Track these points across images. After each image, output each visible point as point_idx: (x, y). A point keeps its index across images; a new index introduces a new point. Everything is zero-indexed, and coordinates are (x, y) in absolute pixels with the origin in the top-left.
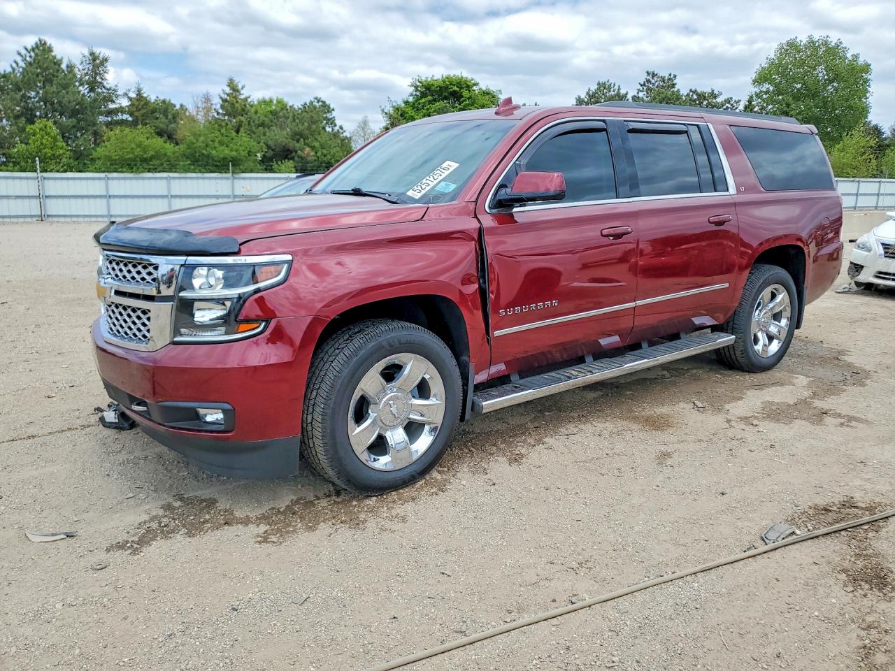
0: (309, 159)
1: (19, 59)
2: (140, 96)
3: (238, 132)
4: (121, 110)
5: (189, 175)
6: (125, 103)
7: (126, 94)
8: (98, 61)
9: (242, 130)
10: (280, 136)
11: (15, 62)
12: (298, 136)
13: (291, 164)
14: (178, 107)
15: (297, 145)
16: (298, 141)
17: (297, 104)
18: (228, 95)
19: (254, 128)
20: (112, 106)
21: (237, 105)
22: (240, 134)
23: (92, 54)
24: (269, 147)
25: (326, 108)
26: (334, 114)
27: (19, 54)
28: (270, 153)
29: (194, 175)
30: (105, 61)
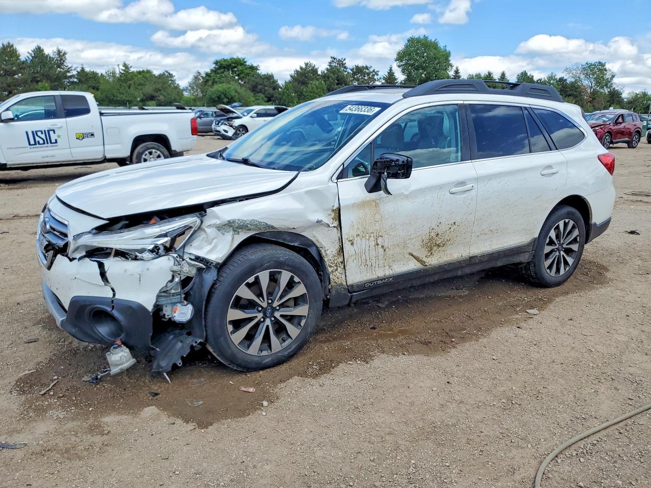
0: (162, 100)
1: (29, 55)
2: (83, 70)
3: (129, 88)
4: (73, 76)
5: (109, 107)
6: (75, 73)
7: (75, 69)
8: (61, 54)
9: (131, 87)
10: (149, 89)
11: (28, 57)
12: (157, 90)
13: (154, 102)
14: (100, 75)
15: (157, 94)
16: (157, 92)
17: (156, 73)
18: (123, 70)
19: (137, 86)
20: (69, 74)
21: (128, 76)
22: (131, 89)
23: (59, 51)
24: (144, 95)
25: (171, 75)
26: (175, 78)
27: (29, 53)
28: (145, 98)
29: (111, 107)
30: (65, 54)
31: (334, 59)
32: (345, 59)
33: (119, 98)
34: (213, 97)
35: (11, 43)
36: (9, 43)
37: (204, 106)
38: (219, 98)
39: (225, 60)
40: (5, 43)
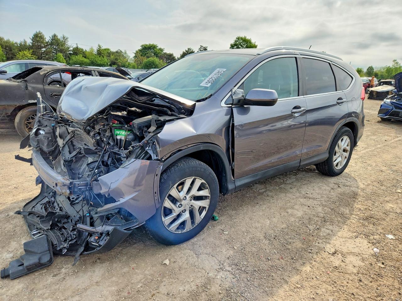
1: (50, 38)
2: (77, 47)
8: (65, 39)
10: (112, 59)
12: (116, 59)
13: (116, 66)
14: (84, 50)
18: (98, 48)
20: (69, 49)
21: (101, 51)
23: (63, 37)
25: (122, 52)
30: (67, 38)
31: (202, 47)
32: (207, 47)
33: (99, 63)
34: (147, 64)
35: (41, 31)
36: (40, 31)
37: (143, 69)
38: (150, 64)
39: (147, 45)
40: (38, 31)
